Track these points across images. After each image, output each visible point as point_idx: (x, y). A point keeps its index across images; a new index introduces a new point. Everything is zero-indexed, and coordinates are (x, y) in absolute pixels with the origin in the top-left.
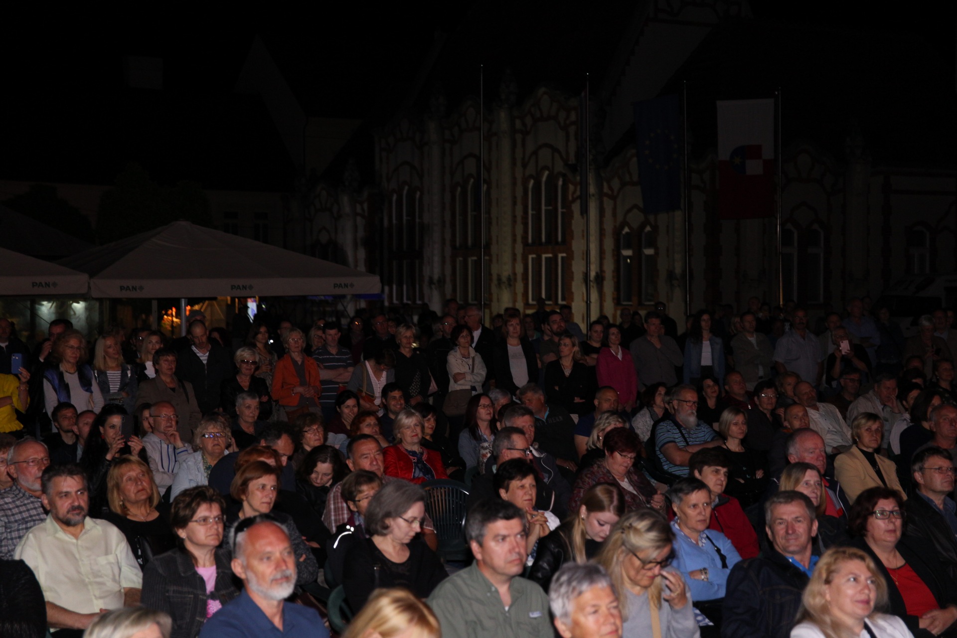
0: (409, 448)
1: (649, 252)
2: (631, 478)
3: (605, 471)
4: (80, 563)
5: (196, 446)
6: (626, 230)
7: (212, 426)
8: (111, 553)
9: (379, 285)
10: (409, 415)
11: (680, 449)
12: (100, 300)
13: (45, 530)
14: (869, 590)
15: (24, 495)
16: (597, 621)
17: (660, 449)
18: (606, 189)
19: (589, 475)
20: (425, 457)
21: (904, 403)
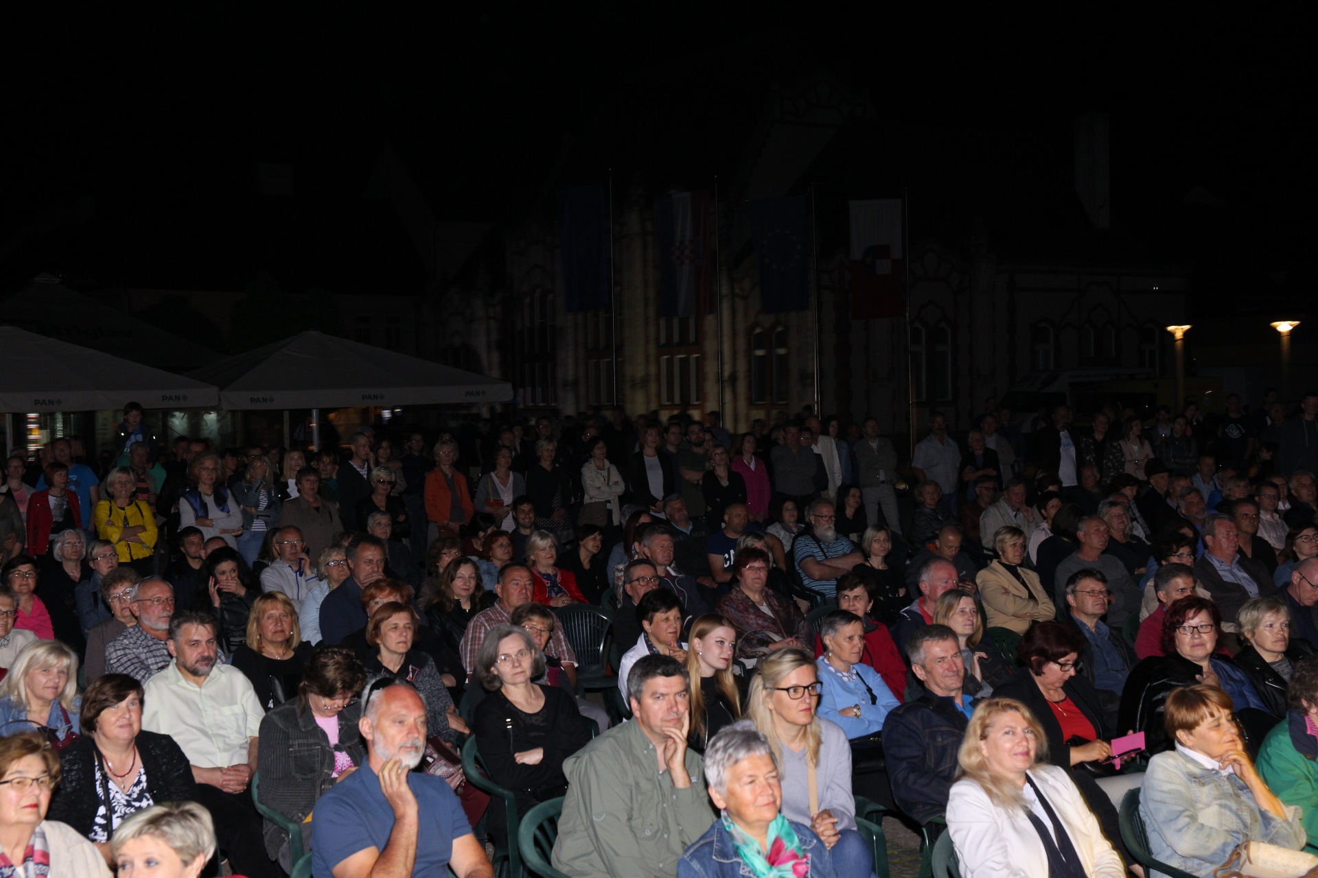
0: (543, 570)
1: (782, 351)
2: (769, 602)
3: (744, 596)
4: (203, 713)
5: (322, 575)
6: (758, 330)
7: (335, 553)
8: (236, 704)
9: (511, 393)
10: (543, 537)
11: (819, 563)
12: (233, 412)
13: (167, 678)
14: (1027, 740)
15: (146, 637)
16: (753, 791)
17: (799, 564)
18: (737, 291)
19: (727, 603)
20: (559, 579)
21: (1043, 511)
